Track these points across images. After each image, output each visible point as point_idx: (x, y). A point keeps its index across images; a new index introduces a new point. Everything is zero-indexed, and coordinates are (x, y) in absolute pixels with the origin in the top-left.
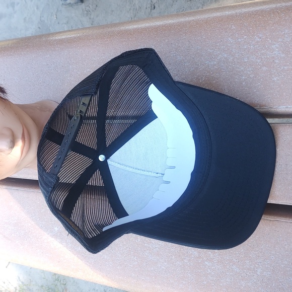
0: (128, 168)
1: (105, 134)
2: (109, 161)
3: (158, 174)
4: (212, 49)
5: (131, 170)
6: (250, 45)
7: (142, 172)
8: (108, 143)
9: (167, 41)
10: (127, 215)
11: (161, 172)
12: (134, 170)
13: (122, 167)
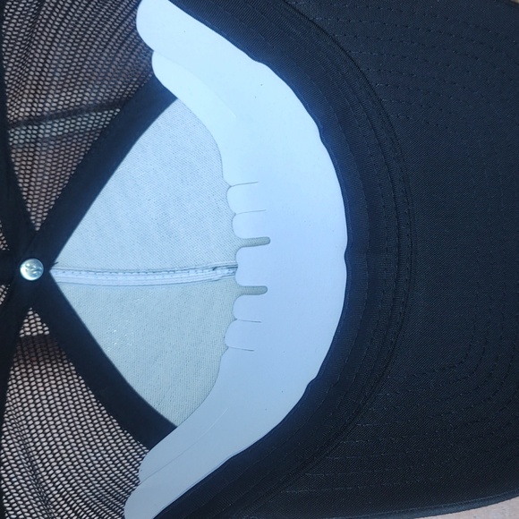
0: (121, 278)
1: (19, 191)
2: (57, 274)
3: (218, 271)
5: (132, 279)
7: (168, 278)
8: (37, 218)
10: (172, 427)
11: (225, 263)
12: (141, 279)
13: (103, 279)
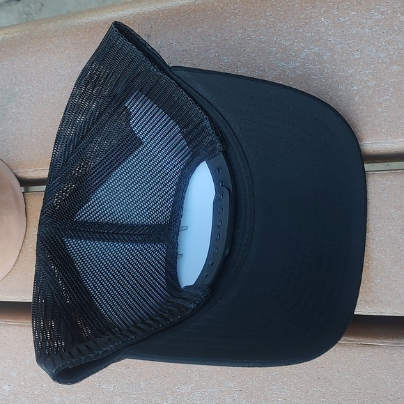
4: (290, 40)
6: (363, 28)
9: (199, 30)
